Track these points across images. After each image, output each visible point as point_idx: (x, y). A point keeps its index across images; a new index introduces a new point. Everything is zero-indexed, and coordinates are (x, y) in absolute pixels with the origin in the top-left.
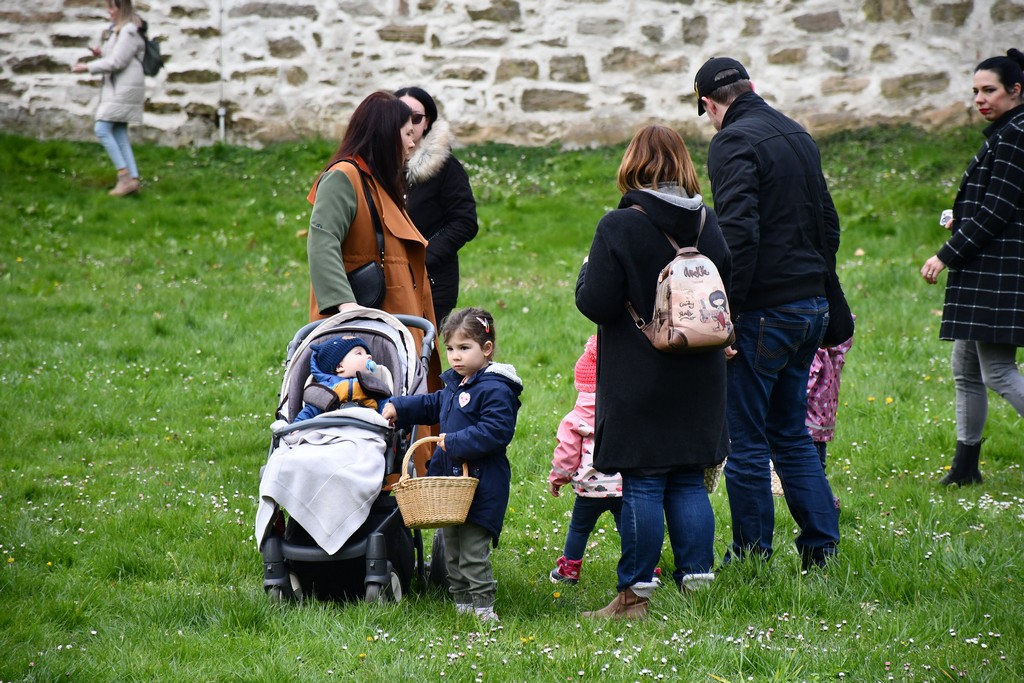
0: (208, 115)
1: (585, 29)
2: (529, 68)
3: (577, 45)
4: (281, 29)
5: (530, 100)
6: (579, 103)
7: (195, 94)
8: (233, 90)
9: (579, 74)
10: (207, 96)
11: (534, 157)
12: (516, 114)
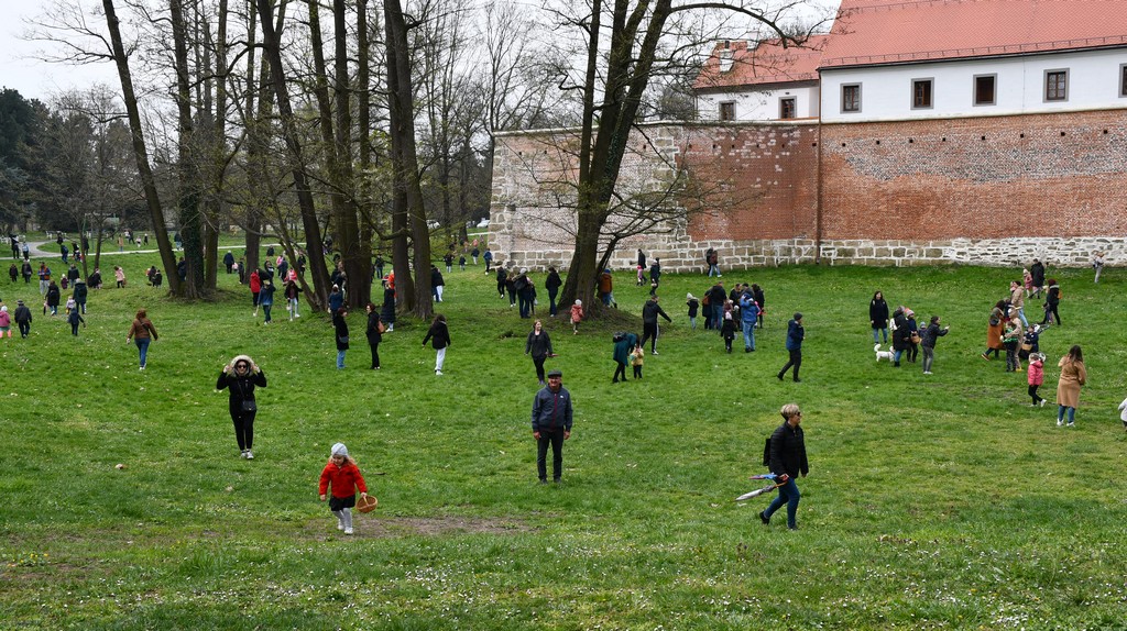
0: (1015, 262)
1: (1088, 247)
2: (1077, 254)
3: (1086, 250)
4: (1029, 247)
5: (1077, 260)
6: (1087, 260)
7: (1013, 259)
8: (1020, 258)
9: (1087, 255)
10: (1015, 259)
11: (1077, 270)
12: (1074, 262)
